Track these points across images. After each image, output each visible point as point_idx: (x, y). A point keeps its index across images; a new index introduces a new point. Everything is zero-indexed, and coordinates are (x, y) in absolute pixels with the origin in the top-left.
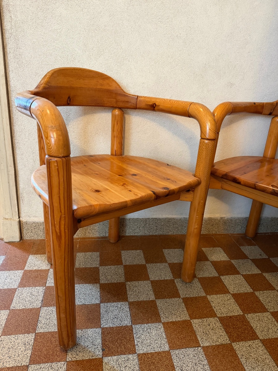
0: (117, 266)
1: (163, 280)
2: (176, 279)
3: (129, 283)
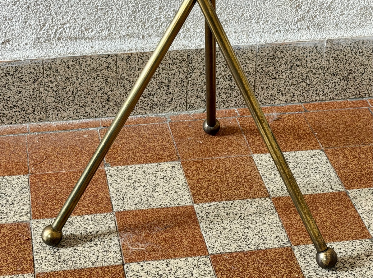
0: (92, 216)
1: (252, 253)
2: (297, 245)
3: (135, 266)
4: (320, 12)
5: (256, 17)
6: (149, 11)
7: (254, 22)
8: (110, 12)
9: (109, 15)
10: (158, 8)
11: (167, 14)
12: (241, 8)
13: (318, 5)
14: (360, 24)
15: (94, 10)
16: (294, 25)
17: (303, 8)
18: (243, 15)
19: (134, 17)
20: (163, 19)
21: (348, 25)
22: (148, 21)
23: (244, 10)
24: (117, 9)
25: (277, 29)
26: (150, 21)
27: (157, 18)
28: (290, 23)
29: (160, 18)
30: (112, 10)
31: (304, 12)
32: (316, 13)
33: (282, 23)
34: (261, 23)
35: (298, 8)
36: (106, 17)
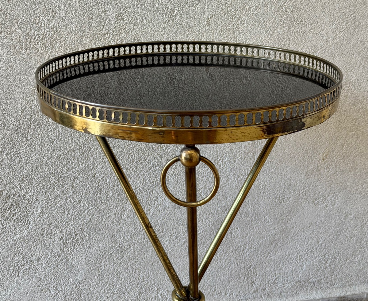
4: (268, 285)
5: (224, 291)
6: (150, 292)
7: (223, 294)
8: (123, 294)
9: (122, 297)
10: (156, 289)
11: (163, 294)
12: (213, 286)
13: (266, 281)
14: (296, 292)
15: (112, 294)
16: (251, 295)
17: (256, 283)
18: (215, 290)
19: (140, 297)
20: (160, 297)
21: (289, 293)
22: (149, 299)
23: (216, 287)
24: (128, 292)
25: (239, 298)
26: (151, 299)
27: (155, 297)
28: (248, 294)
29: (158, 296)
30: (124, 293)
31: (257, 286)
32: (265, 286)
33: (242, 294)
34: (228, 295)
35: (253, 284)
36: (120, 298)
